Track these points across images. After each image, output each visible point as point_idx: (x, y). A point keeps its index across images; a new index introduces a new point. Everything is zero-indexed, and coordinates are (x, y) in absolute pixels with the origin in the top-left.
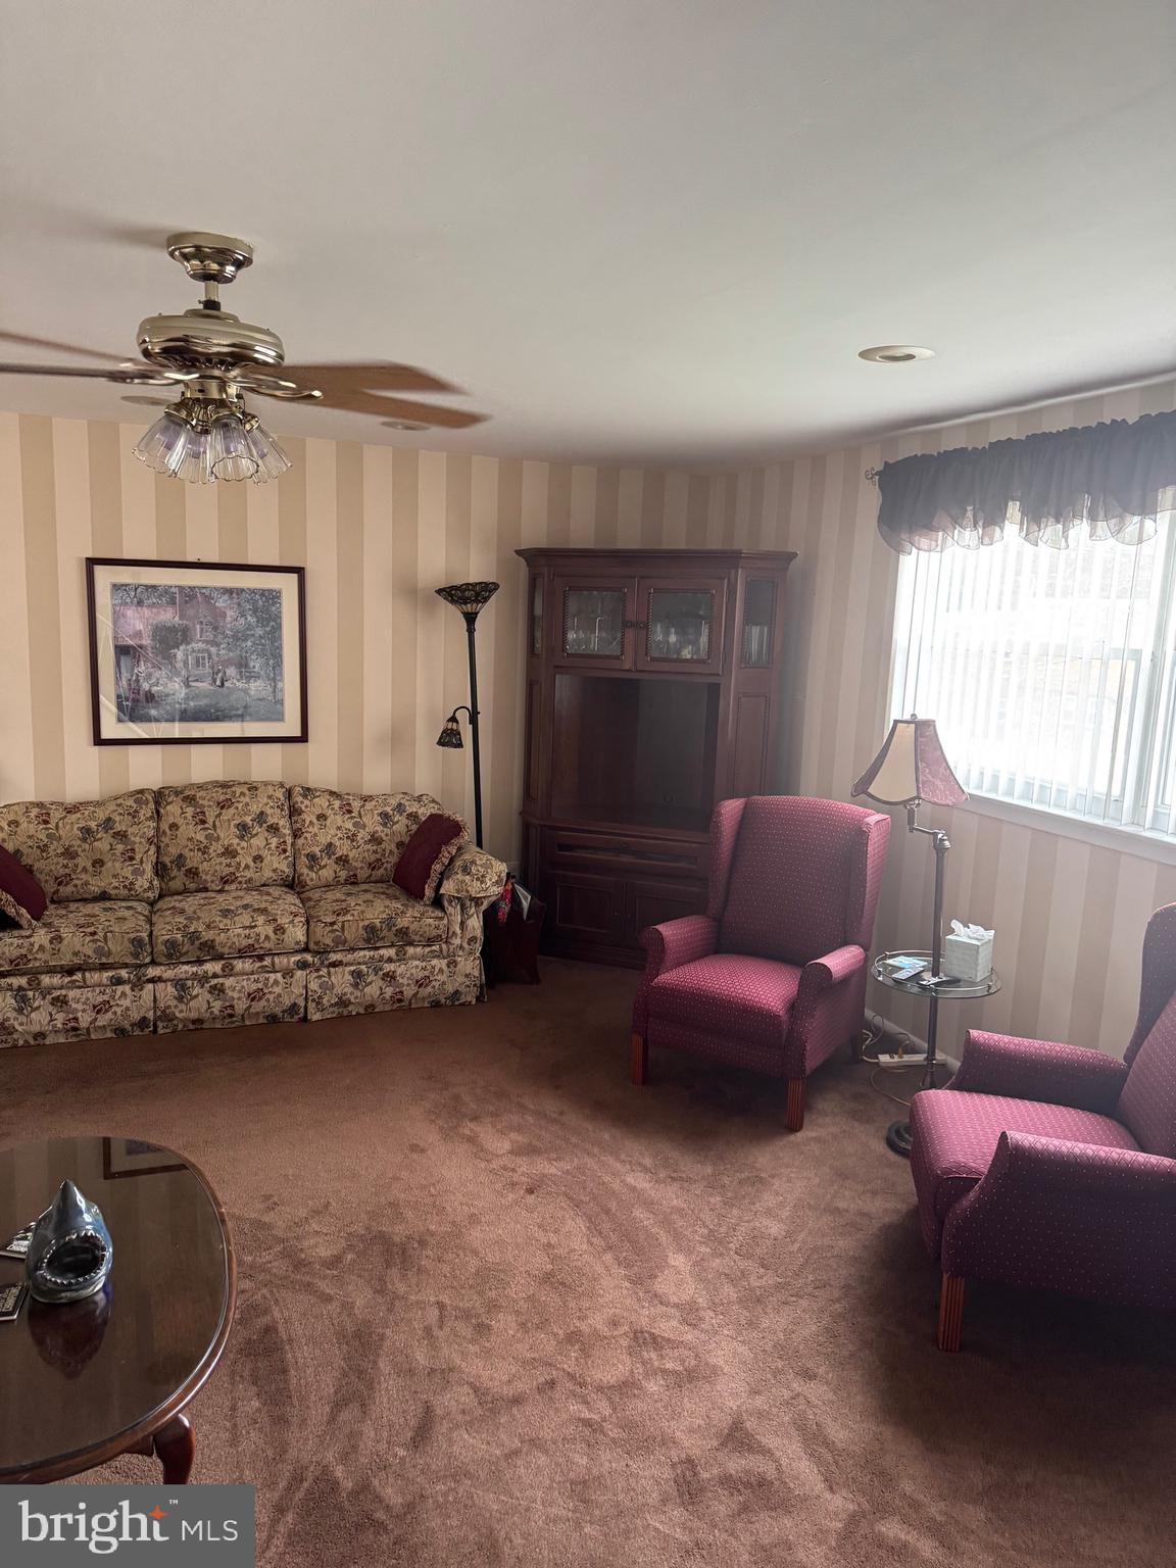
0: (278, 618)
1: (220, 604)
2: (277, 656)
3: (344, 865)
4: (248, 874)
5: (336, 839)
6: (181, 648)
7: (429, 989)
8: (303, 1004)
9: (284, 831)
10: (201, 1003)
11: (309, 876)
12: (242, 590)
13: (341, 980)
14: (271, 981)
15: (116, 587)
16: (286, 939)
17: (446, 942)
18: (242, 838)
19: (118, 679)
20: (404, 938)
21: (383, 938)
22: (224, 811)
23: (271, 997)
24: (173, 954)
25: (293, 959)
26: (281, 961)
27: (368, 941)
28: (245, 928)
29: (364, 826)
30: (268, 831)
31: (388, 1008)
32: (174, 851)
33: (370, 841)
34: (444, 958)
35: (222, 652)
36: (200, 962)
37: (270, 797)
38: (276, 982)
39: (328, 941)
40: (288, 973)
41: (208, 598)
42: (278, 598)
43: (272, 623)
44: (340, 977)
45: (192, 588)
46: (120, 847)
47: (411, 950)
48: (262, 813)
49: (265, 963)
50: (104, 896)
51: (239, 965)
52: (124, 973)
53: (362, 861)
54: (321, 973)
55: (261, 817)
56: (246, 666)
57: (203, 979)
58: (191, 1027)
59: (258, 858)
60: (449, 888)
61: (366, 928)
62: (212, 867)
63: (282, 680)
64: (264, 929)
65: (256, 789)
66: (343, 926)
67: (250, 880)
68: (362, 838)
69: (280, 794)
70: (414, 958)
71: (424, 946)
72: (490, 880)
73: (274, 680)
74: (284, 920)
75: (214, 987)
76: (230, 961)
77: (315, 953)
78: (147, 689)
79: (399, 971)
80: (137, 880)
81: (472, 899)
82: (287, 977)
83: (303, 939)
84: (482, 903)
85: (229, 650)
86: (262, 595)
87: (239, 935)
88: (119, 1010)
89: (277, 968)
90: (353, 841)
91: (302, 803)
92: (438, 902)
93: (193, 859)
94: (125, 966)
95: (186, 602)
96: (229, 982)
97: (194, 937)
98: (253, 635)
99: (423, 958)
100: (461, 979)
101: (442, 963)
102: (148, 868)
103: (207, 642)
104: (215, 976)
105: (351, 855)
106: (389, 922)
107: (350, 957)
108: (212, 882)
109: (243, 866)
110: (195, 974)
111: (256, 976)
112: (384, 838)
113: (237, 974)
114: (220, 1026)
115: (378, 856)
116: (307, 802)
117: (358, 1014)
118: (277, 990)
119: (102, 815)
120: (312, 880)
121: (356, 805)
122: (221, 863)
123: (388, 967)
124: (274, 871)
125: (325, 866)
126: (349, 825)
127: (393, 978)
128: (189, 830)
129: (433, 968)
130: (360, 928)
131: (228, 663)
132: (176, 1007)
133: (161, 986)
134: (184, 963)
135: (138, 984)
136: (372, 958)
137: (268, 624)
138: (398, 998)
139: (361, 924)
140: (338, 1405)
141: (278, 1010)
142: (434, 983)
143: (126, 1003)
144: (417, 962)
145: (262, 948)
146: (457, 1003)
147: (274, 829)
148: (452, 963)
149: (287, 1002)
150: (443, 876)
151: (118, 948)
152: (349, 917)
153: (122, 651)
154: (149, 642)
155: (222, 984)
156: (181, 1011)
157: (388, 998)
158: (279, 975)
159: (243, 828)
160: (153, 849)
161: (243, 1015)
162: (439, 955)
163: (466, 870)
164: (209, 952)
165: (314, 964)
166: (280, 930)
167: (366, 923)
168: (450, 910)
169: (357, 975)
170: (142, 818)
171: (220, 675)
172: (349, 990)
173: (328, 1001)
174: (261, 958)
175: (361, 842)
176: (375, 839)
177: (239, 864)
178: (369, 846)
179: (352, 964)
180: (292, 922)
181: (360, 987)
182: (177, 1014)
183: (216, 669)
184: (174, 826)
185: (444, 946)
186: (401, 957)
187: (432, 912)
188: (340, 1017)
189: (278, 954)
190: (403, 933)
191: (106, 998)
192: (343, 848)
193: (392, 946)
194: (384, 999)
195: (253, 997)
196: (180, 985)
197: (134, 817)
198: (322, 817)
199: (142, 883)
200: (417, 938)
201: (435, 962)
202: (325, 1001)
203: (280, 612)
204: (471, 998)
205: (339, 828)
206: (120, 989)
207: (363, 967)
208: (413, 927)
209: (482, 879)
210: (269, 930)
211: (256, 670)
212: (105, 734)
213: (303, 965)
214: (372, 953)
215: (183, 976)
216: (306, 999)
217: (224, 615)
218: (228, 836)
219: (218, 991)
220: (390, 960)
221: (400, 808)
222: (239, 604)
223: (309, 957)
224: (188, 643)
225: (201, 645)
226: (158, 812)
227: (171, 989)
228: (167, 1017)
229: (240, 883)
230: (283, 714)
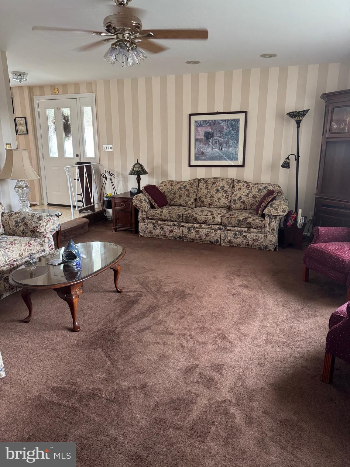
0: (238, 128)
1: (222, 125)
2: (237, 140)
3: (243, 204)
4: (216, 203)
5: (242, 195)
6: (211, 139)
7: (257, 243)
8: (219, 240)
9: (229, 192)
10: (193, 235)
11: (233, 206)
12: (229, 120)
13: (230, 235)
14: (211, 232)
15: (196, 122)
16: (215, 220)
17: (264, 229)
18: (216, 193)
19: (195, 148)
20: (250, 226)
21: (243, 224)
22: (213, 185)
23: (211, 236)
24: (187, 220)
25: (217, 227)
26: (214, 227)
27: (238, 224)
28: (205, 215)
29: (252, 192)
30: (224, 192)
31: (245, 246)
32: (199, 195)
33: (252, 197)
34: (263, 234)
35: (222, 139)
36: (193, 223)
37: (227, 182)
38: (212, 232)
39: (227, 223)
40: (216, 230)
41: (219, 123)
42: (239, 121)
43: (236, 130)
44: (230, 234)
45: (215, 120)
46: (186, 193)
47: (252, 230)
48: (223, 186)
49: (210, 226)
50: (181, 205)
51: (203, 226)
52: (176, 223)
53: (249, 203)
54: (225, 232)
55: (223, 188)
56: (228, 143)
57: (194, 228)
58: (192, 241)
59: (219, 199)
60: (266, 211)
61: (238, 220)
62: (207, 200)
63: (238, 148)
64: (210, 217)
65: (224, 179)
66: (231, 219)
67: (217, 205)
68: (250, 196)
69: (230, 181)
70: (253, 232)
71: (257, 229)
72: (280, 210)
73: (236, 147)
74: (215, 215)
75: (197, 231)
76: (201, 224)
77: (223, 226)
78: (202, 151)
79: (248, 235)
80: (189, 202)
81: (273, 216)
82: (216, 231)
83: (220, 221)
84: (277, 217)
85: (224, 139)
86: (234, 121)
87: (203, 217)
88: (175, 233)
89: (213, 228)
90: (247, 196)
91: (236, 184)
92: (263, 216)
93: (203, 198)
94: (176, 221)
95: (214, 125)
96: (200, 230)
97: (192, 216)
98: (231, 134)
99: (256, 233)
100: (268, 242)
101: (262, 236)
102: (192, 199)
103: (218, 137)
104: (197, 228)
105: (246, 201)
106: (245, 219)
107: (233, 229)
108: (207, 204)
109: (215, 201)
110: (192, 226)
111: (208, 230)
112: (257, 196)
113: (203, 228)
114: (198, 242)
115: (254, 202)
116: (237, 184)
117: (235, 246)
118: (213, 235)
119: (184, 184)
120: (234, 207)
121: (251, 186)
122: (209, 199)
123: (245, 234)
124: (224, 203)
125: (238, 203)
126: (247, 192)
127: (246, 237)
128: (204, 190)
129: (259, 236)
130: (236, 220)
131: (224, 142)
132: (188, 234)
133: (184, 228)
134: (190, 223)
135: (179, 227)
136: (240, 230)
137: (235, 130)
138: (247, 244)
139: (236, 219)
140: (133, 318)
141: (213, 240)
142: (259, 241)
143: (176, 231)
144: (254, 234)
145: (209, 222)
146: (267, 249)
147: (226, 191)
148: (266, 236)
149: (215, 238)
150: (265, 207)
151: (175, 217)
152: (233, 217)
153: (196, 140)
154: (203, 137)
155: (199, 230)
156: (189, 236)
157: (244, 243)
158: (213, 230)
159: (217, 190)
160: (195, 194)
161: (204, 240)
162: (261, 233)
163: (271, 206)
164: (195, 221)
165: (223, 229)
166: (214, 217)
167: (238, 219)
168: (266, 218)
169: (235, 234)
170: (194, 186)
171: (221, 146)
172: (232, 238)
173: (227, 241)
174: (209, 225)
175: (250, 197)
176: (254, 197)
177: (214, 200)
178: (252, 199)
179: (234, 231)
180: (217, 216)
181: (236, 238)
182: (188, 237)
183: (220, 144)
184: (201, 189)
185: (263, 230)
186: (249, 232)
187: (260, 218)
188: (230, 246)
189: (214, 224)
190: (249, 224)
191: (172, 229)
192: (244, 198)
193: (246, 227)
194: (243, 243)
195: (207, 235)
196: (189, 228)
197: (192, 185)
198: (240, 189)
199: (190, 203)
200: (254, 226)
201: (260, 235)
202: (226, 240)
203: (239, 126)
204: (272, 248)
205: (244, 192)
206: (175, 227)
207: (237, 232)
208: (252, 222)
209: (276, 209)
210: (211, 217)
211: (231, 144)
212: (192, 164)
213: (220, 229)
214: (240, 229)
215: (189, 226)
216: (220, 239)
217: (223, 128)
218: (213, 192)
219: (198, 232)
220: (245, 232)
221: (265, 188)
222: (228, 124)
223: (221, 227)
224: (213, 137)
225: (216, 138)
226: (199, 185)
227: (186, 229)
228: (185, 236)
229: (214, 205)
230: (237, 158)
